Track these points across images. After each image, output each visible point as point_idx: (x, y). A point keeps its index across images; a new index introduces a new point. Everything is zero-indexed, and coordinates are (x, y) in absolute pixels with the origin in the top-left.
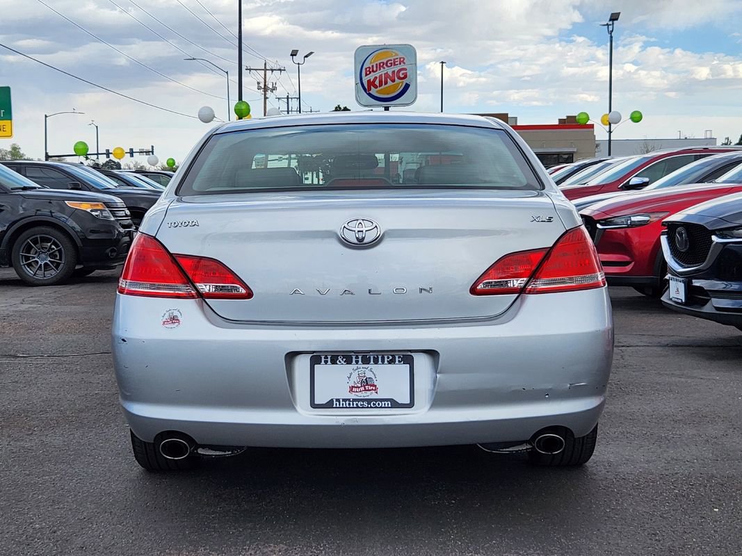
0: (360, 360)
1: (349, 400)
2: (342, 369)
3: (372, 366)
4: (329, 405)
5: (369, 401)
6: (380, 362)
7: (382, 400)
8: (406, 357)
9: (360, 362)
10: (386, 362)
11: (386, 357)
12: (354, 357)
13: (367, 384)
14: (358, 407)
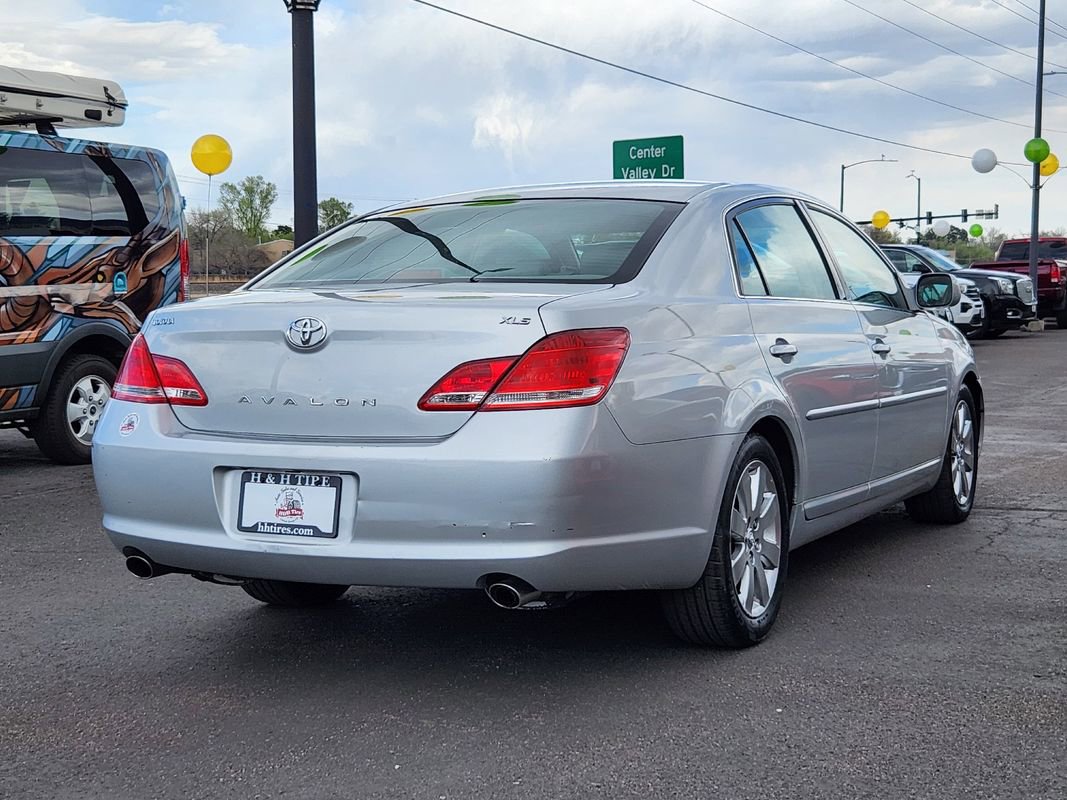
0: (288, 479)
1: (273, 524)
2: (271, 489)
3: (299, 487)
4: (254, 529)
5: (293, 527)
6: (307, 483)
7: (305, 527)
8: (334, 479)
9: (288, 482)
10: (313, 484)
11: (313, 478)
12: (283, 476)
13: (293, 508)
14: (281, 533)
